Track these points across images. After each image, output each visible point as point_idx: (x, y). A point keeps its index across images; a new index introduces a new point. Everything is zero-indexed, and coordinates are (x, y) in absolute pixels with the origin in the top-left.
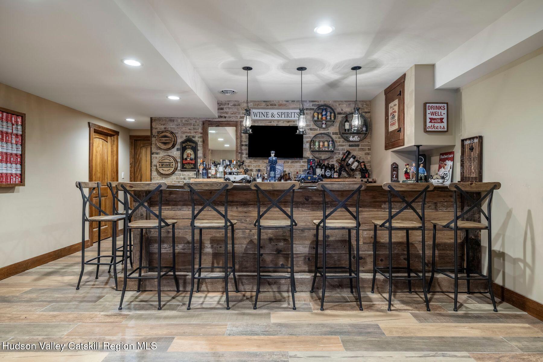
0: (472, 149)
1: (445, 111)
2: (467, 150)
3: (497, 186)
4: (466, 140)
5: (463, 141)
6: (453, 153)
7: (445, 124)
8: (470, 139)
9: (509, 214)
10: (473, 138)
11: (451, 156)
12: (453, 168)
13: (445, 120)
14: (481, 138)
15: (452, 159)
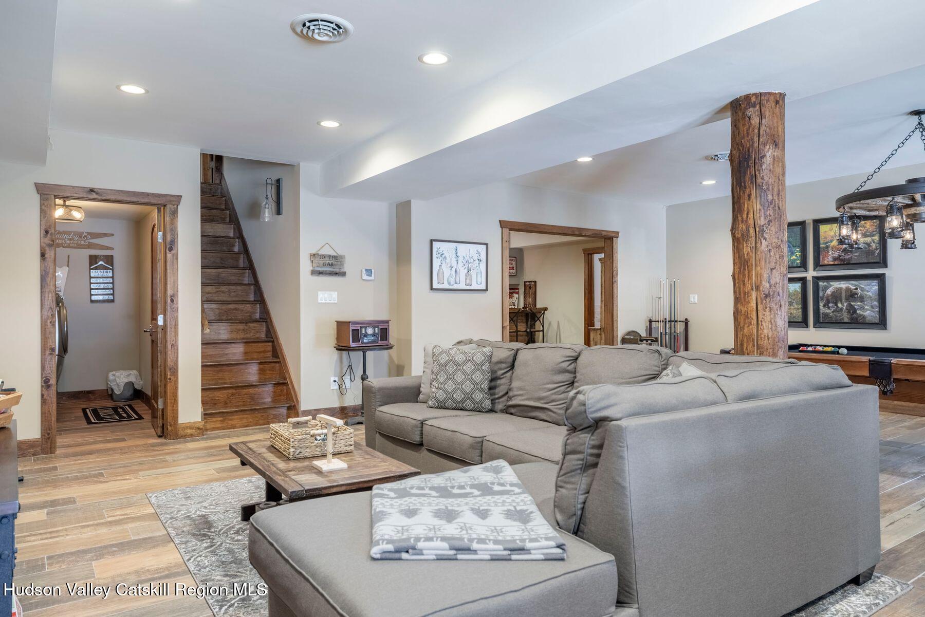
0: (530, 288)
1: (514, 263)
2: (527, 288)
3: (546, 309)
4: (527, 282)
5: (525, 282)
6: (518, 289)
7: (514, 271)
8: (529, 282)
9: (550, 324)
10: (531, 282)
11: (517, 291)
12: (518, 298)
13: (515, 268)
14: (535, 282)
15: (517, 293)
